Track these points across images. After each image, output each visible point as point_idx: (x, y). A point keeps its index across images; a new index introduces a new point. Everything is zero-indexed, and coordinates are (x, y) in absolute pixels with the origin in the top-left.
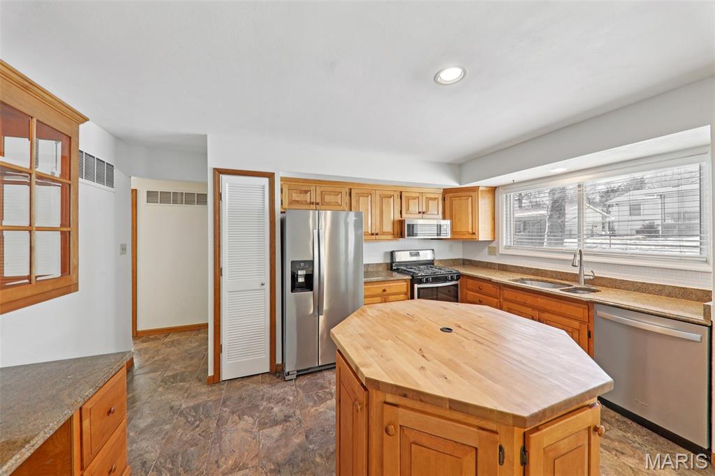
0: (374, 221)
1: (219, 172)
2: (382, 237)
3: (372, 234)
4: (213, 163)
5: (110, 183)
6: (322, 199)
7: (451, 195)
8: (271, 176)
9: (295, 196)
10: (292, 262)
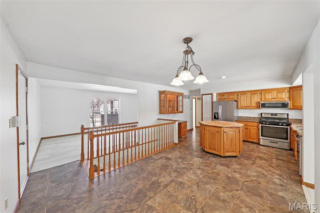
0: (247, 103)
1: (202, 95)
2: (251, 108)
3: (247, 107)
4: (202, 93)
5: (189, 98)
6: (228, 97)
7: (293, 89)
8: (212, 94)
9: (220, 97)
10: (214, 113)
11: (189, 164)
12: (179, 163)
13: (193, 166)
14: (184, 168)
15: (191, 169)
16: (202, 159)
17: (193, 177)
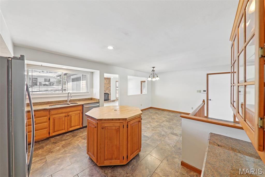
11: (155, 130)
12: (163, 131)
13: (152, 129)
14: (158, 128)
15: (153, 128)
16: (144, 135)
17: (152, 124)
